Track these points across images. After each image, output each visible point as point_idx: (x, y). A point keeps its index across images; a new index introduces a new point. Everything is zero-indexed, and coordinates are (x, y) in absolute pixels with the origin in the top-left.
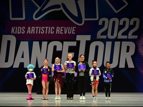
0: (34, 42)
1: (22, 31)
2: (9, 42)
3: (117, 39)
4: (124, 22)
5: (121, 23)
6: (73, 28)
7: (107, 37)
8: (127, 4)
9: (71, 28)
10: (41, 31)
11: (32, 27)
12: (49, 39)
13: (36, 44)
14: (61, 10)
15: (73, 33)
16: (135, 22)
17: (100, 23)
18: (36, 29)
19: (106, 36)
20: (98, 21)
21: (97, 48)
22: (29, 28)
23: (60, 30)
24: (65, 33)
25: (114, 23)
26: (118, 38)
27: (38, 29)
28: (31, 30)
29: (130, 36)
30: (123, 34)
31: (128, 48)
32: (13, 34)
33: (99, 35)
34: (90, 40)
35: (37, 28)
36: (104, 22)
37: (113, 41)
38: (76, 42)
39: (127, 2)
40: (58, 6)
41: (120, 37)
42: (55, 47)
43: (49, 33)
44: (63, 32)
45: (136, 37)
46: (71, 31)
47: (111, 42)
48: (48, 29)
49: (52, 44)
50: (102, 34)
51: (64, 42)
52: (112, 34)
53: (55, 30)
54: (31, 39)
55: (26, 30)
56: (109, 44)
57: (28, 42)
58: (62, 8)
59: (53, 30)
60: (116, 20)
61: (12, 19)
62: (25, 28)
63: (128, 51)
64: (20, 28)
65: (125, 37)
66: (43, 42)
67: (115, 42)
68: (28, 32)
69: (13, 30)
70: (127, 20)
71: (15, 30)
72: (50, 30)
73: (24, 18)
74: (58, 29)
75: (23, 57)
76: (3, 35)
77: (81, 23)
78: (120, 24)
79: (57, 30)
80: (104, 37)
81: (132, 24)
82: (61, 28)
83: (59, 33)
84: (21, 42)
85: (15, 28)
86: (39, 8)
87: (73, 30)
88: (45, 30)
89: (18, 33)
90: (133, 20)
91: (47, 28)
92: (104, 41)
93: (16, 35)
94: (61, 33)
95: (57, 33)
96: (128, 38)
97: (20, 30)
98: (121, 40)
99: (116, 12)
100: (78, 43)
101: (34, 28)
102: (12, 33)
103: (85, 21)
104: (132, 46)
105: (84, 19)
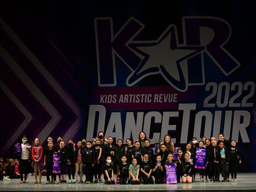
0: (127, 113)
1: (113, 99)
2: (97, 114)
3: (228, 108)
4: (237, 87)
5: (233, 89)
6: (175, 95)
7: (216, 105)
8: (239, 64)
9: (172, 95)
10: (136, 99)
11: (125, 95)
12: (146, 108)
13: (130, 115)
14: (160, 74)
15: (174, 101)
16: (249, 87)
17: (207, 89)
18: (129, 97)
19: (214, 104)
20: (204, 87)
21: (204, 118)
22: (122, 96)
23: (159, 98)
24: (165, 101)
25: (224, 88)
26: (229, 106)
27: (133, 97)
28: (124, 99)
29: (244, 103)
30: (235, 102)
31: (242, 118)
32: (102, 104)
33: (206, 103)
34: (195, 109)
35: (131, 95)
36: (211, 88)
37: (224, 110)
38: (178, 112)
39: (240, 62)
40: (156, 69)
41: (232, 105)
42: (153, 119)
43: (145, 102)
44: (163, 100)
45: (251, 105)
46: (172, 98)
47: (221, 111)
48: (144, 97)
49: (150, 115)
50: (210, 102)
51: (164, 112)
52: (222, 102)
53: (152, 98)
54: (123, 109)
55: (118, 98)
56: (218, 114)
57: (120, 113)
58: (160, 72)
59: (150, 98)
60: (227, 84)
61: (100, 85)
62: (116, 96)
63: (242, 122)
64: (110, 97)
65: (238, 105)
66: (138, 113)
67: (226, 111)
68: (120, 101)
69: (102, 99)
70: (239, 84)
71: (104, 99)
72: (147, 98)
73: (115, 84)
74: (156, 96)
75: (114, 131)
76: (90, 105)
77: (184, 89)
78: (231, 90)
79: (155, 98)
80: (213, 105)
81: (246, 88)
82: (160, 95)
83: (157, 101)
84: (112, 113)
85: (105, 97)
86: (133, 72)
87: (175, 98)
88: (140, 98)
89: (108, 102)
90: (247, 84)
91: (143, 95)
92: (213, 110)
93: (106, 105)
94: (160, 101)
95: (155, 101)
96: (242, 106)
97: (111, 99)
98: (233, 109)
99: (227, 75)
100: (181, 113)
101: (127, 95)
102: (101, 102)
103: (189, 86)
104: (247, 115)
105: (187, 84)
